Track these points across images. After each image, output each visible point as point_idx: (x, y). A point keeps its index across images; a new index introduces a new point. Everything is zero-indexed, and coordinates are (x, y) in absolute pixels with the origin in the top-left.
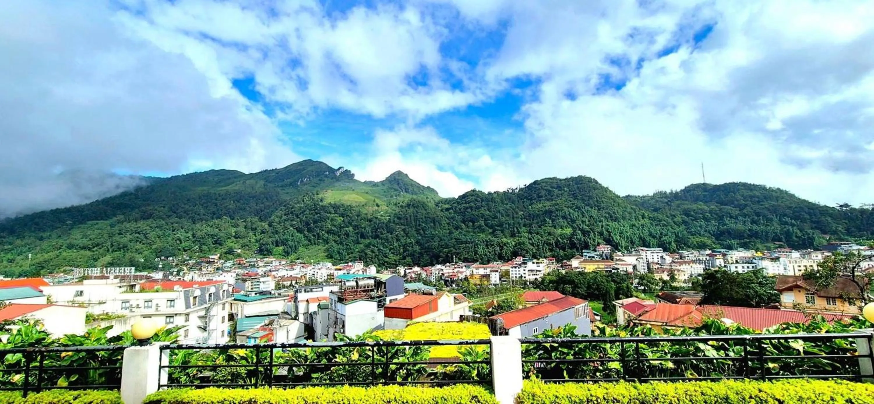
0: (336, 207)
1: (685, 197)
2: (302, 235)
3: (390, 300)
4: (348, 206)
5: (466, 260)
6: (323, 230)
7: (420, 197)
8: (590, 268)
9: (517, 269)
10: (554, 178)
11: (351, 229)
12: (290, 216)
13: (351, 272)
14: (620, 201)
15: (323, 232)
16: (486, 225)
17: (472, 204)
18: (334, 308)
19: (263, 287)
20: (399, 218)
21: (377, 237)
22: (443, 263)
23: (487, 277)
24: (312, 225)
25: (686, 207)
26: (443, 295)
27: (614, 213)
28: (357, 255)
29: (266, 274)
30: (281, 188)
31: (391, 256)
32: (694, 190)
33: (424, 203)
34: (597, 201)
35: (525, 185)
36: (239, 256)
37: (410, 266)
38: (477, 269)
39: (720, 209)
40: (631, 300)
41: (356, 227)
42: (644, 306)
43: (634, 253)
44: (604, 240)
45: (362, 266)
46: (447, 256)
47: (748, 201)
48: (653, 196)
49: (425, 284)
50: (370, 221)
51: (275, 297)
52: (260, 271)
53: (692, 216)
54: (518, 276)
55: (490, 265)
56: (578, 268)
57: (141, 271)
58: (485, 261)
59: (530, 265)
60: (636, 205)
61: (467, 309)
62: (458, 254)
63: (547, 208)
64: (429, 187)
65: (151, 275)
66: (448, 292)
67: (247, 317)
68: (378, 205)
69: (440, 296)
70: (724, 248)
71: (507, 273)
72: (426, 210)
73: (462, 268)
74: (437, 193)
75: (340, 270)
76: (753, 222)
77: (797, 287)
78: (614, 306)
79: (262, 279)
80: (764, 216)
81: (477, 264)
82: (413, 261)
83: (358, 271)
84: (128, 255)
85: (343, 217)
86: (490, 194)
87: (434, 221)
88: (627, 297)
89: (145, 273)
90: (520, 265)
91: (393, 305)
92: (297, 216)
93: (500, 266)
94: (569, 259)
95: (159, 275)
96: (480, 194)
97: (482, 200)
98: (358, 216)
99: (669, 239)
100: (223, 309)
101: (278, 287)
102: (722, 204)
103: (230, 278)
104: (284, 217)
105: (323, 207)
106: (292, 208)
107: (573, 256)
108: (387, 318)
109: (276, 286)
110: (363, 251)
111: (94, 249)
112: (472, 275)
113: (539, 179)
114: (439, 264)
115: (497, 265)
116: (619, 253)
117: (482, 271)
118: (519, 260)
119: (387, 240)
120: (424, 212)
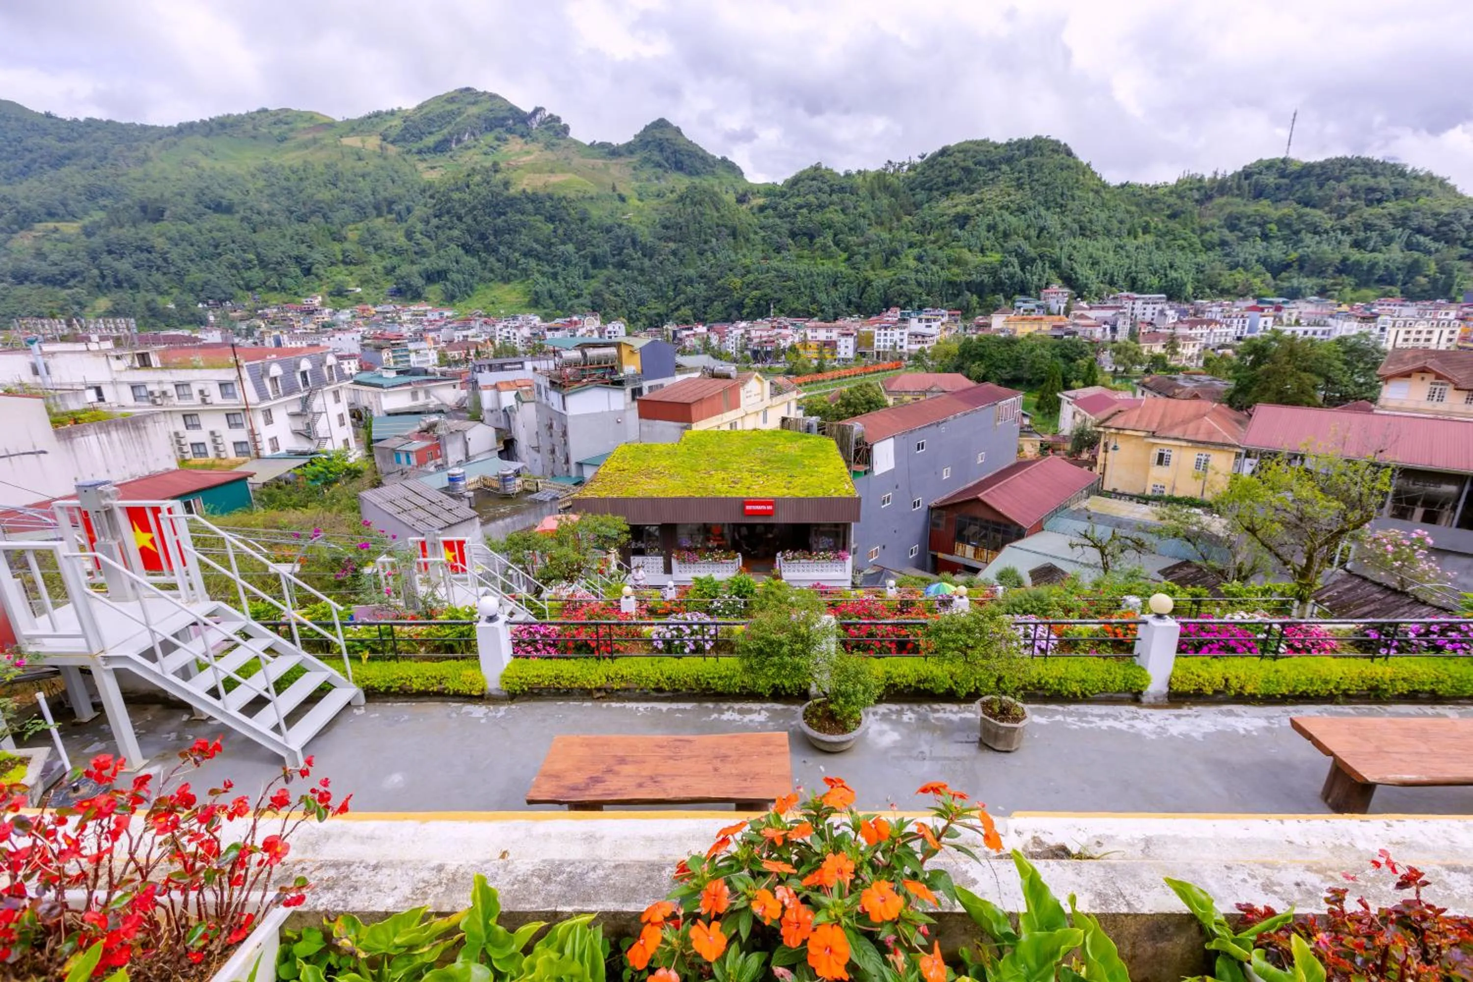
0: (533, 199)
1: (1239, 187)
2: (475, 261)
3: (651, 388)
4: (560, 200)
5: (794, 313)
6: (515, 250)
7: (705, 182)
8: (1023, 330)
9: (889, 332)
10: (985, 142)
11: (570, 248)
12: (446, 218)
13: (578, 334)
14: (1108, 197)
15: (517, 254)
16: (837, 244)
17: (811, 198)
18: (544, 400)
19: (414, 361)
20: (665, 227)
21: (622, 265)
22: (751, 317)
23: (831, 345)
24: (491, 238)
25: (1235, 210)
26: (750, 377)
27: (1090, 221)
28: (586, 300)
29: (419, 337)
30: (417, 157)
31: (653, 304)
32: (1260, 173)
33: (715, 194)
34: (1062, 194)
35: (922, 157)
36: (359, 300)
37: (686, 323)
38: (815, 329)
39: (1300, 216)
40: (1091, 391)
41: (580, 246)
42: (1114, 402)
43: (1110, 304)
44: (1061, 277)
45: (598, 323)
46: (757, 305)
47: (1359, 198)
48: (1176, 186)
49: (714, 357)
50: (609, 230)
51: (436, 381)
52: (407, 330)
53: (1241, 230)
54: (888, 344)
55: (838, 323)
56: (1002, 331)
57: (176, 327)
58: (831, 317)
59: (915, 325)
60: (1138, 205)
61: (793, 405)
62: (779, 301)
63: (960, 209)
64: (724, 160)
65: (200, 336)
66: (760, 371)
67: (389, 415)
68: (622, 199)
69: (745, 382)
70: (1280, 296)
71: (870, 337)
72: (718, 210)
73: (786, 327)
74: (742, 173)
75: (557, 329)
76: (1357, 244)
77: (1424, 370)
78: (1059, 401)
79: (411, 346)
80: (1382, 231)
81: (814, 322)
82: (694, 315)
83: (592, 331)
84: (142, 297)
85: (553, 222)
86: (848, 175)
87: (734, 234)
88: (1086, 385)
89: (186, 332)
90: (895, 324)
91: (656, 396)
92: (460, 219)
93: (857, 325)
94: (987, 314)
95: (214, 337)
96: (828, 177)
97: (832, 191)
98: (582, 220)
99: (1186, 276)
100: (337, 400)
101: (443, 359)
102: (1306, 205)
103: (349, 342)
104: (435, 221)
105: (512, 202)
106: (446, 202)
107: (996, 308)
108: (644, 421)
109: (439, 359)
110: (597, 294)
111: (71, 283)
112: (804, 342)
113: (952, 144)
114: (742, 319)
115: (853, 323)
116: (1084, 304)
117: (822, 335)
118: (894, 314)
119: (642, 271)
120: (716, 214)
